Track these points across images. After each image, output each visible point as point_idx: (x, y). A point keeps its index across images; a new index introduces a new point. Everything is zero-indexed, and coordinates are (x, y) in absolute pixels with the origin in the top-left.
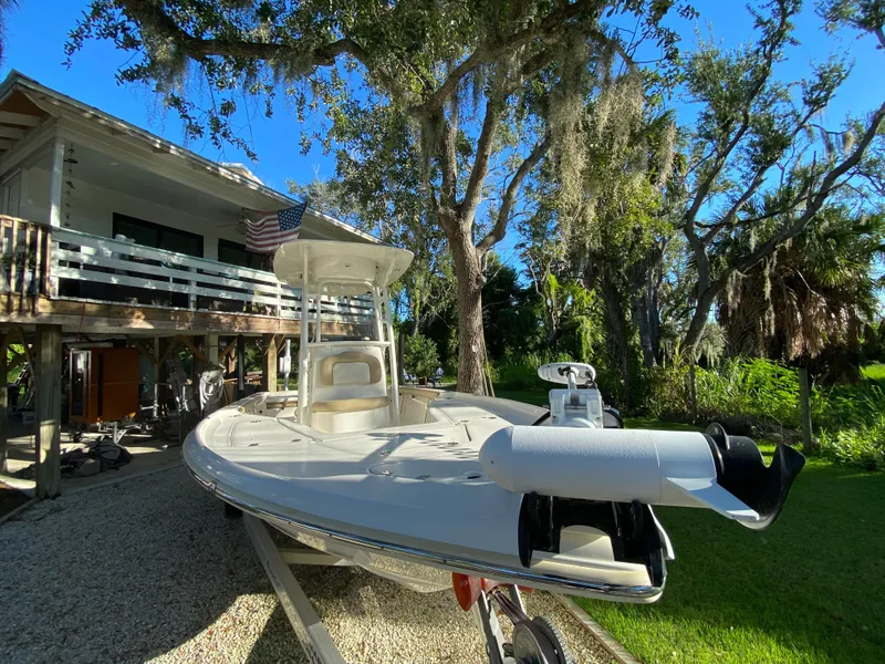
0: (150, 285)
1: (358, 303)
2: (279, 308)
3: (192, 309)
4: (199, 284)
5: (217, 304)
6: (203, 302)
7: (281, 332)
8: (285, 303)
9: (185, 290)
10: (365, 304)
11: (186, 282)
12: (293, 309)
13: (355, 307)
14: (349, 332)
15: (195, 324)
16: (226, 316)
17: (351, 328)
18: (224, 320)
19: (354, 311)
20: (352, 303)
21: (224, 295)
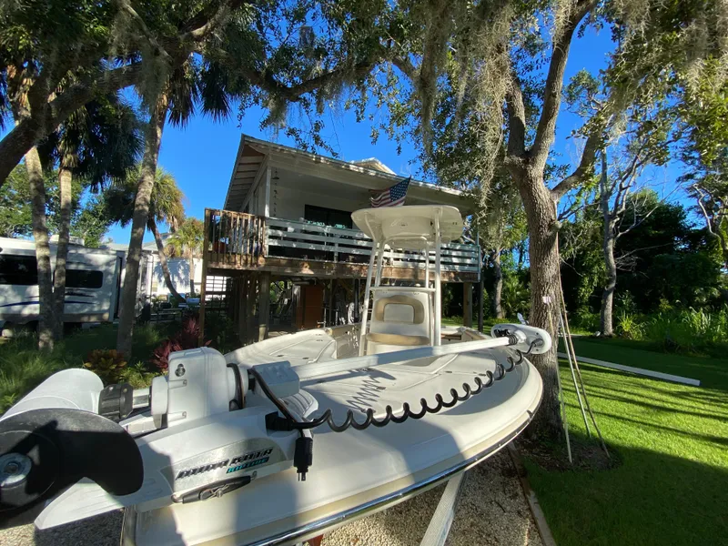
0: (312, 247)
1: (460, 253)
2: (392, 260)
3: (335, 262)
4: (340, 245)
5: (351, 257)
6: (343, 257)
7: (393, 277)
8: (396, 255)
9: (331, 249)
10: (466, 254)
11: (332, 244)
12: (402, 260)
13: (455, 257)
14: (450, 278)
15: (338, 271)
16: (356, 266)
17: (452, 275)
18: (354, 268)
19: (455, 260)
20: (454, 253)
21: (354, 251)
